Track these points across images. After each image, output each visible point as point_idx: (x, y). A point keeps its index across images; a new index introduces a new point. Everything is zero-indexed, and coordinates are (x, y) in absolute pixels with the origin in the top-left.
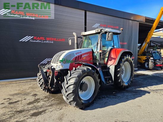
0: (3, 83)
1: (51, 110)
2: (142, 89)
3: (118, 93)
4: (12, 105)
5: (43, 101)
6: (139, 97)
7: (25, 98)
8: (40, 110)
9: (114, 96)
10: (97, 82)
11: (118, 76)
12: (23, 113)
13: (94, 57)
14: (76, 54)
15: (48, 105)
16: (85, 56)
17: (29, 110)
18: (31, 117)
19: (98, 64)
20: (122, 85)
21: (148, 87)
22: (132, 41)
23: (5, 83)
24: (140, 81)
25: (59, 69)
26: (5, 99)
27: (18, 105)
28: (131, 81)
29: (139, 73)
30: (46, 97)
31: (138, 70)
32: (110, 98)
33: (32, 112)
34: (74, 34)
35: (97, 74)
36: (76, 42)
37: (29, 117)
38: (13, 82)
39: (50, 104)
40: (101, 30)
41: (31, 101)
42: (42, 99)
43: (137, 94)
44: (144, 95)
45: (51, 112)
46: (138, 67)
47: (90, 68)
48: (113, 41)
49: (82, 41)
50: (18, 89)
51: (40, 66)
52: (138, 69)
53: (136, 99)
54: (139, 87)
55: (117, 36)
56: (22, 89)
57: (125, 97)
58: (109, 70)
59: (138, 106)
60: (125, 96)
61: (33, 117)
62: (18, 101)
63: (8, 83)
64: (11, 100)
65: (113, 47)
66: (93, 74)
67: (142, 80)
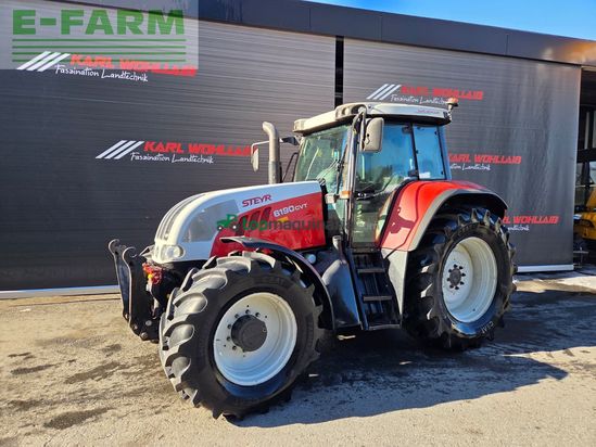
0: (44, 300)
1: (123, 410)
2: (540, 356)
3: (423, 366)
4: (18, 380)
5: (123, 373)
6: (503, 390)
7: (76, 357)
8: (90, 407)
9: (392, 379)
10: (309, 318)
11: (423, 294)
12: (31, 412)
13: (330, 217)
14: (245, 203)
15: (130, 390)
16: (287, 210)
17: (55, 403)
18: (43, 429)
19: (335, 243)
20: (445, 333)
21: (572, 350)
22: (545, 148)
23: (50, 300)
24: (555, 318)
25: (170, 260)
26: (12, 356)
27: (38, 380)
28: (493, 318)
29: (574, 286)
30: (141, 360)
31: (577, 271)
32: (373, 384)
33: (60, 411)
34: (268, 127)
35: (308, 286)
36: (272, 158)
37: (39, 427)
38: (78, 299)
39: (138, 387)
40: (355, 110)
41: (86, 369)
42: (123, 367)
43: (499, 379)
44: (533, 381)
45: (119, 418)
46: (575, 260)
47: (272, 261)
48: (415, 152)
49: (298, 154)
50: (77, 321)
51: (117, 245)
52: (575, 270)
53: (485, 397)
54: (530, 346)
55: (435, 129)
56: (87, 324)
57: (441, 386)
58: (387, 271)
59: (472, 432)
60: (441, 383)
61: (51, 431)
62: (48, 366)
63: (61, 299)
64: (30, 360)
65: (410, 174)
66: (287, 285)
67: (568, 315)
